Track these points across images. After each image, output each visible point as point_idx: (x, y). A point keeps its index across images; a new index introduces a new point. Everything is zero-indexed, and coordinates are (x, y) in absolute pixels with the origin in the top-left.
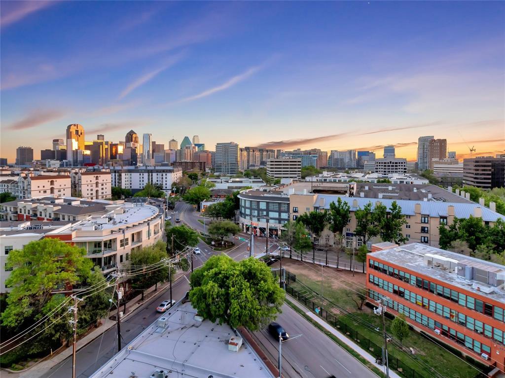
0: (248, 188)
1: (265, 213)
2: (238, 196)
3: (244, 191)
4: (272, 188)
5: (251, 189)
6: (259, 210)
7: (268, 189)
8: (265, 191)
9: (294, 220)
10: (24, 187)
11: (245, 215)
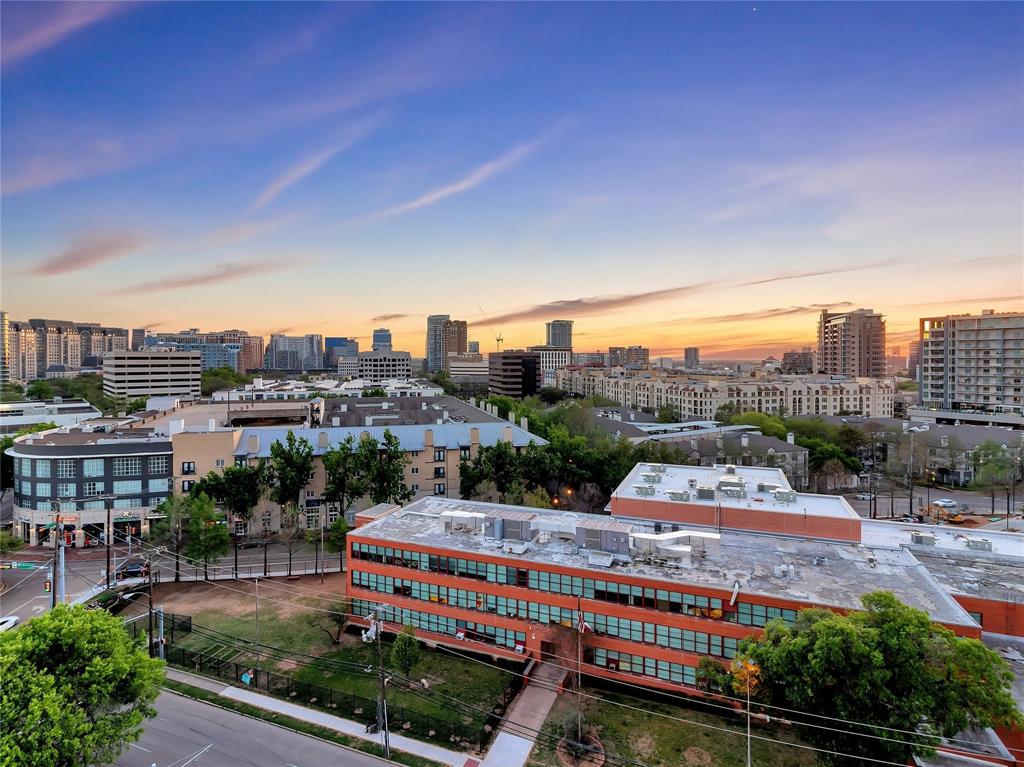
0: (41, 427)
1: (100, 486)
2: (9, 452)
3: (29, 436)
4: (120, 423)
5: (55, 431)
6: (80, 480)
7: (109, 426)
8: (100, 431)
9: (184, 491)
11: (34, 501)
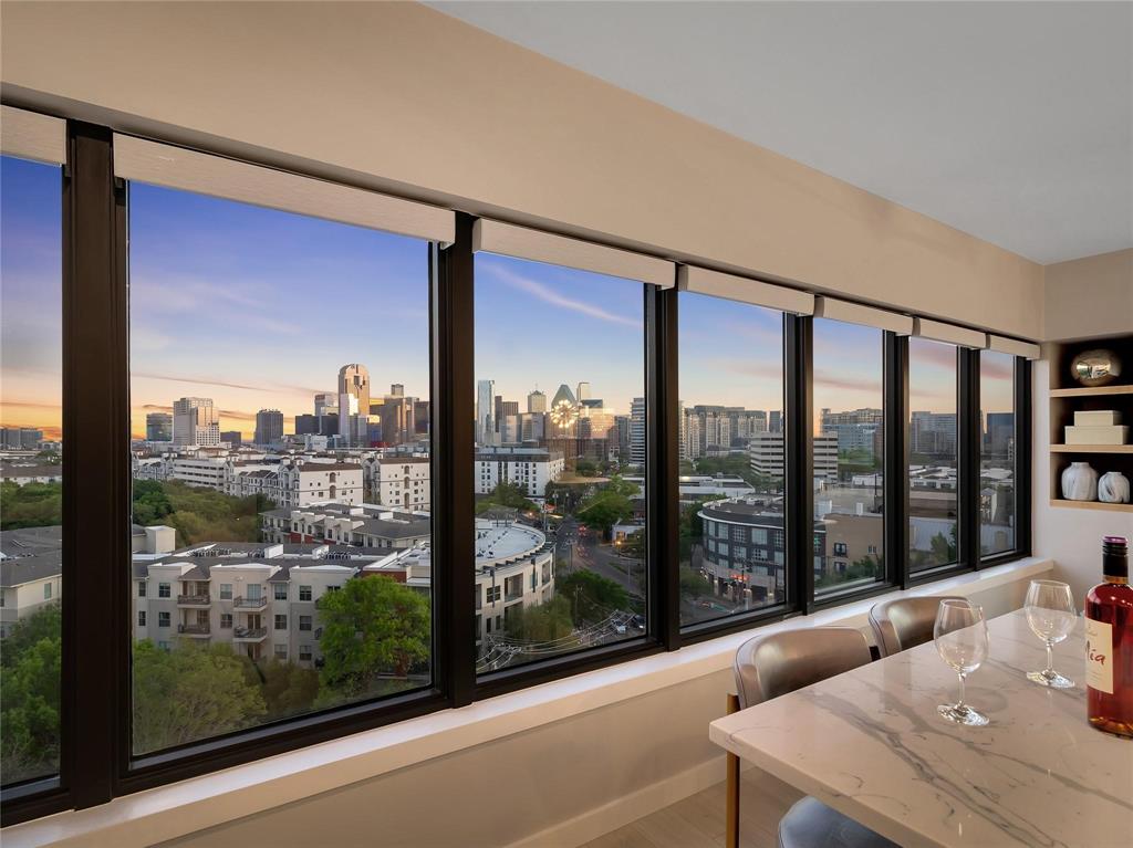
0: (720, 497)
1: (764, 554)
2: (700, 514)
3: (711, 503)
4: (775, 499)
5: (727, 500)
6: (750, 546)
7: (766, 500)
8: (759, 505)
9: (836, 572)
10: (287, 485)
11: (717, 557)
